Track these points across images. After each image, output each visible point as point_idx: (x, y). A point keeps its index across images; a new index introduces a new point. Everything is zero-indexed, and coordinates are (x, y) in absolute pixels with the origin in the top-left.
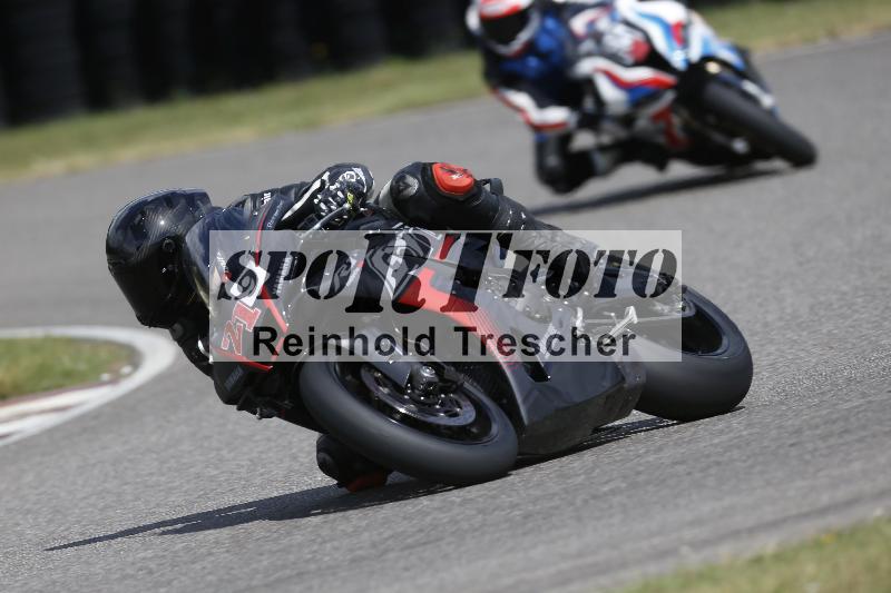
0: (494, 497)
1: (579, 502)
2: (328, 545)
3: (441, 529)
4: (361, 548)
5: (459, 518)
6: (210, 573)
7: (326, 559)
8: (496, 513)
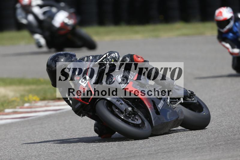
0: (189, 142)
1: (211, 146)
2: (143, 149)
3: (173, 149)
4: (152, 151)
5: (179, 146)
6: (111, 153)
7: (142, 153)
8: (189, 146)
